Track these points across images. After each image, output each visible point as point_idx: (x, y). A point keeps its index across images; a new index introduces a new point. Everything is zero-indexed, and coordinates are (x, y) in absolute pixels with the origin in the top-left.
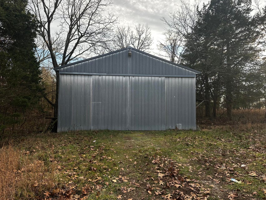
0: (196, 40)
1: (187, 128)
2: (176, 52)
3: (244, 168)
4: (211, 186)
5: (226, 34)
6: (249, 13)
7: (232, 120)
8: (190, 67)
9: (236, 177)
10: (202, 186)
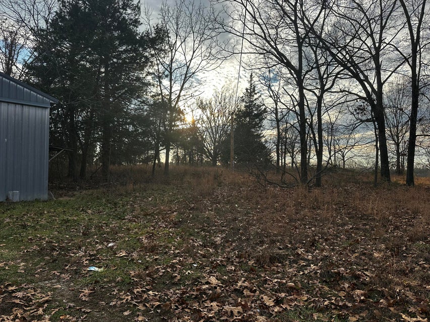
0: (55, 44)
1: (29, 198)
2: (16, 56)
3: (112, 248)
4: (55, 287)
5: (105, 48)
6: (137, 27)
7: (108, 181)
8: (42, 90)
9: (96, 264)
10: (38, 291)
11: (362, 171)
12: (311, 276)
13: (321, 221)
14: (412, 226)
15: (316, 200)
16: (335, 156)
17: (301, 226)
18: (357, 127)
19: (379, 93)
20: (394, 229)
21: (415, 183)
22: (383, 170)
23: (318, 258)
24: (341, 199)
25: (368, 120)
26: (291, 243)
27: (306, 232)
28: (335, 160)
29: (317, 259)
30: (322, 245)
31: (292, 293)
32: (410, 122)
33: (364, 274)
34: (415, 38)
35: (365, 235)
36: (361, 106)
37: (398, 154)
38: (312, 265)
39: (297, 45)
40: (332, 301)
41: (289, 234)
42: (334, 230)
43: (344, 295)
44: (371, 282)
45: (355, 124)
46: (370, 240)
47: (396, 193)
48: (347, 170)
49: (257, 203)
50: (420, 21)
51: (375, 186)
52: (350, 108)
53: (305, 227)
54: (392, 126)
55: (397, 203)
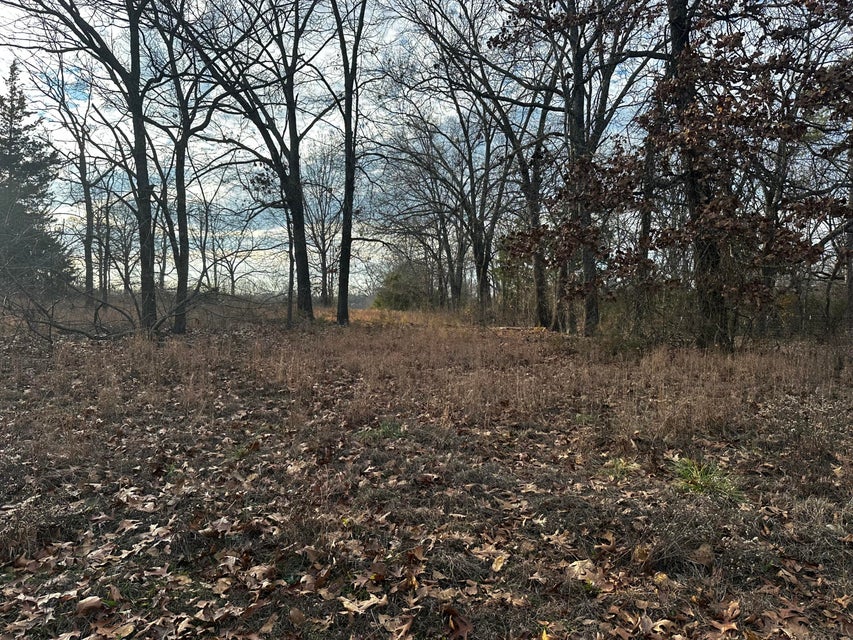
11: (266, 301)
12: (148, 557)
13: (182, 409)
14: (350, 397)
15: (173, 363)
16: (215, 271)
17: (134, 427)
18: (256, 214)
19: (294, 156)
20: (322, 408)
21: (350, 319)
22: (301, 298)
23: (170, 503)
24: (227, 357)
25: (274, 205)
26: (103, 477)
27: (146, 442)
28: (216, 279)
29: (166, 507)
30: (179, 467)
31: (93, 626)
32: (342, 215)
33: (269, 520)
34: (350, 66)
35: (271, 427)
36: (263, 175)
37: (324, 270)
38: (153, 527)
39: (127, 18)
40: (198, 616)
41: (100, 453)
42: (207, 428)
43: (225, 588)
44: (282, 539)
45: (253, 210)
46: (280, 438)
47: (322, 338)
48: (239, 298)
49: (23, 383)
50: (358, 38)
51: (289, 327)
52: (243, 177)
53: (143, 430)
54: (314, 221)
55: (325, 356)
